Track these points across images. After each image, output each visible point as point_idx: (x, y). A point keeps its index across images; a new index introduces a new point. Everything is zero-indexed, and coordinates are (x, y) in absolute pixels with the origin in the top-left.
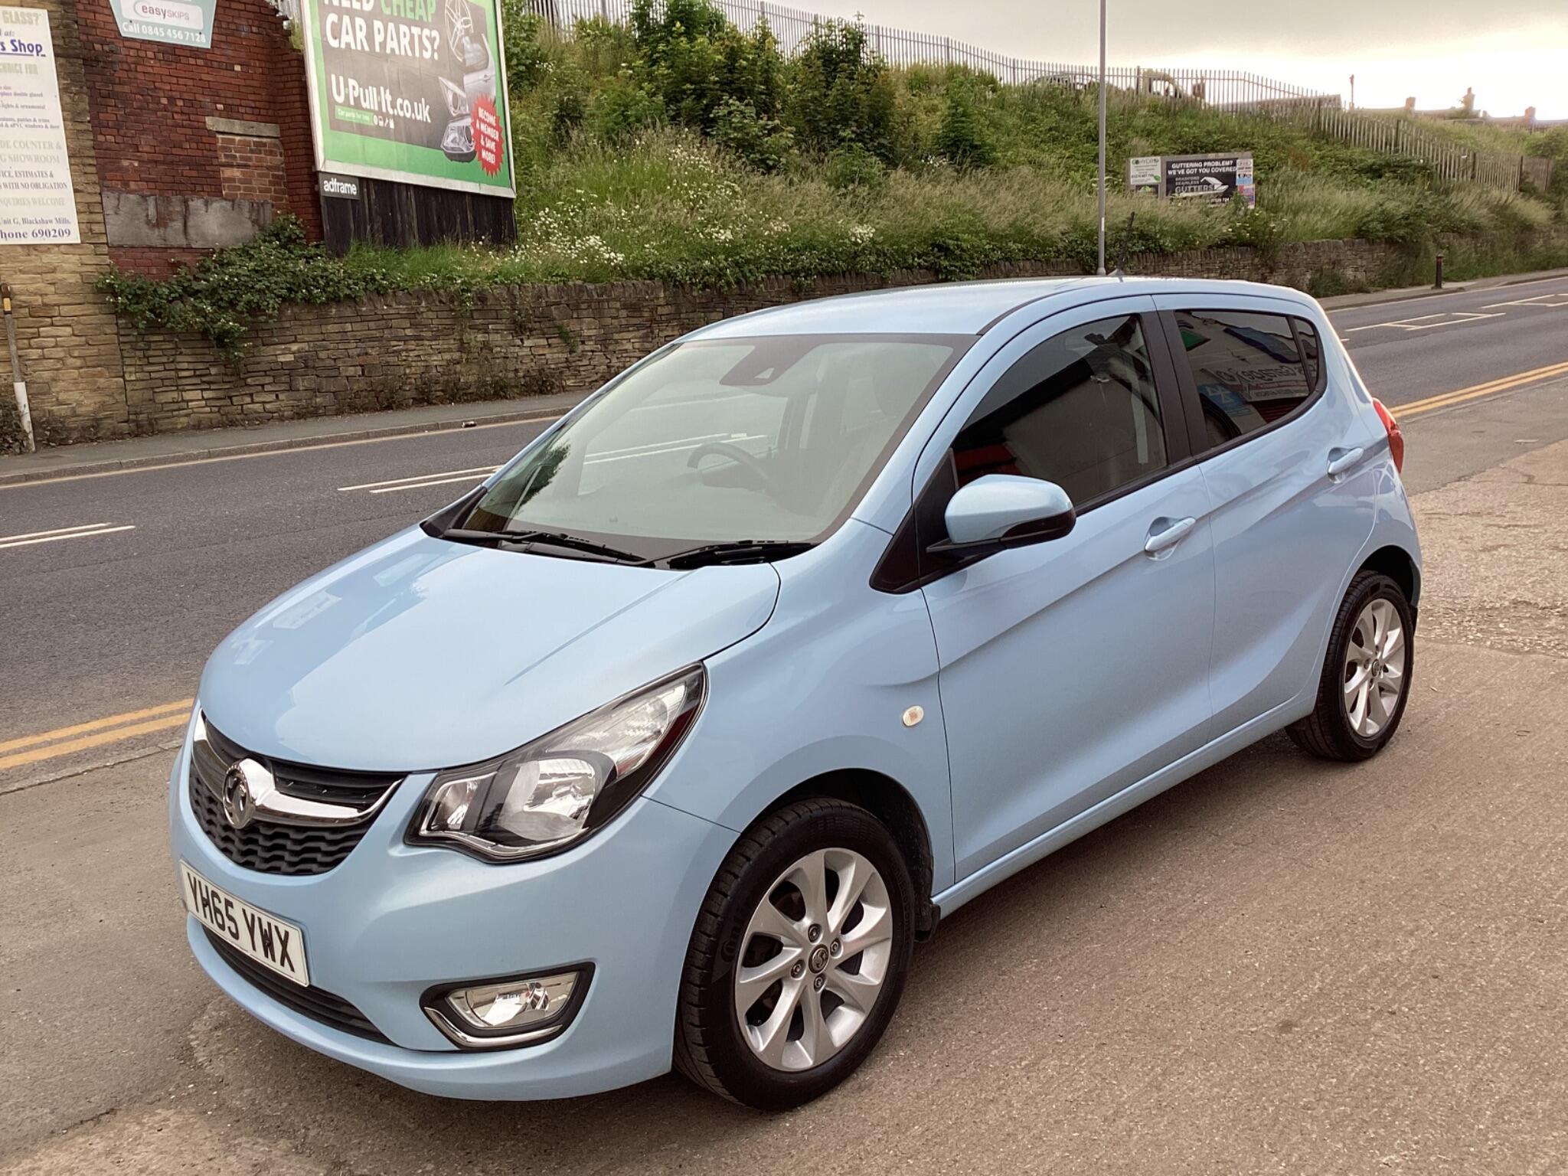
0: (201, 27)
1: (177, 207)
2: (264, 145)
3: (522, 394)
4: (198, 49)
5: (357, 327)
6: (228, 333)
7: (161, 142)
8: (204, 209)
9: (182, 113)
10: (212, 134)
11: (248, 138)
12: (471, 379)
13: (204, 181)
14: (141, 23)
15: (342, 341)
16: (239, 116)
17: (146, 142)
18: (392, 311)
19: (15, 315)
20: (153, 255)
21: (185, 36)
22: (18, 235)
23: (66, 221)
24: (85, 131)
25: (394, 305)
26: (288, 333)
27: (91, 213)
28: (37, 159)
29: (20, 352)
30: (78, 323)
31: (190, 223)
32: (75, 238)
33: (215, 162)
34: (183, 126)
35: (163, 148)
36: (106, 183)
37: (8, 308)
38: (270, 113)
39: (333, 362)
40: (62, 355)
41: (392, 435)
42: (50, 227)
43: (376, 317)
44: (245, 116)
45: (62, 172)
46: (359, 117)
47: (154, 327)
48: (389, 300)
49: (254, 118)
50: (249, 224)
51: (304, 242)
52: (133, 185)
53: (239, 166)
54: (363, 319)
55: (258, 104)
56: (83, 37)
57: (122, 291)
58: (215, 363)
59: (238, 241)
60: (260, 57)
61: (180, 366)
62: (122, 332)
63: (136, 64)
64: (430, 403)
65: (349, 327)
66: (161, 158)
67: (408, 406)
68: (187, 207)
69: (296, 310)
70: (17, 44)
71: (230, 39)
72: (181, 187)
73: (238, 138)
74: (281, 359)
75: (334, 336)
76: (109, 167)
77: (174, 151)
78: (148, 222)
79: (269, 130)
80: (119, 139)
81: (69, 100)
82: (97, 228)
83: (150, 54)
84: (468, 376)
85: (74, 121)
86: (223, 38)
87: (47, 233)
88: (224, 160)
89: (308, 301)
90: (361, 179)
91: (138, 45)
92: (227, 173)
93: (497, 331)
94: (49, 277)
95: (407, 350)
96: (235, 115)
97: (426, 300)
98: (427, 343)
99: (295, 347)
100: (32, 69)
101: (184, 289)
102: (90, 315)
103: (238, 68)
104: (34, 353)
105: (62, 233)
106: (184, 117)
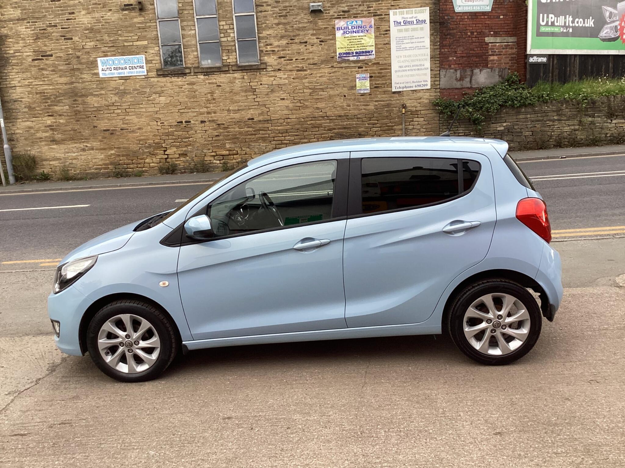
0: (488, 4)
1: (469, 73)
2: (509, 45)
3: (607, 144)
4: (485, 12)
5: (532, 116)
6: (477, 119)
7: (466, 49)
8: (479, 72)
9: (476, 37)
10: (487, 44)
11: (502, 44)
12: (582, 137)
13: (481, 62)
14: (463, 6)
15: (525, 122)
16: (500, 35)
17: (459, 50)
18: (549, 109)
19: (406, 114)
20: (456, 91)
21: (481, 8)
22: (410, 87)
23: (426, 81)
24: (437, 49)
25: (551, 107)
26: (503, 119)
27: (435, 78)
28: (420, 60)
29: (406, 127)
30: (426, 116)
31: (473, 78)
32: (429, 87)
33: (487, 54)
34: (475, 42)
35: (466, 51)
36: (443, 66)
37: (404, 112)
38: (514, 33)
39: (520, 130)
40: (419, 128)
41: (527, 160)
42: (421, 83)
43: (541, 112)
44: (502, 35)
45: (428, 64)
46: (553, 29)
47: (451, 117)
48: (548, 105)
49: (506, 36)
50: (498, 77)
51: (518, 82)
52: (452, 66)
53: (496, 55)
54: (535, 112)
55: (509, 30)
56: (441, 15)
57: (442, 105)
58: (472, 131)
59: (492, 84)
60: (512, 11)
61: (460, 131)
62: (440, 119)
63: (460, 21)
64: (561, 147)
65: (529, 116)
66: (465, 55)
67: (550, 148)
68: (472, 73)
69: (507, 110)
70: (418, 21)
71: (500, 6)
72: (472, 65)
73: (498, 44)
74: (499, 129)
75: (522, 120)
76: (445, 60)
77: (471, 52)
78: (456, 79)
79: (511, 39)
80: (450, 50)
81: (433, 38)
82: (437, 83)
83: (466, 17)
84: (581, 136)
85: (434, 45)
86: (497, 6)
87: (420, 86)
88: (491, 53)
89: (512, 106)
90: (550, 55)
91: (461, 14)
92: (492, 58)
93: (599, 117)
94: (419, 101)
95: (554, 125)
96: (498, 35)
97: (566, 104)
98: (564, 122)
99: (505, 124)
100: (422, 29)
101: (466, 103)
102: (431, 114)
103: (502, 17)
104: (411, 127)
105: (424, 85)
106: (476, 39)
